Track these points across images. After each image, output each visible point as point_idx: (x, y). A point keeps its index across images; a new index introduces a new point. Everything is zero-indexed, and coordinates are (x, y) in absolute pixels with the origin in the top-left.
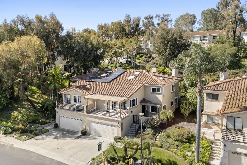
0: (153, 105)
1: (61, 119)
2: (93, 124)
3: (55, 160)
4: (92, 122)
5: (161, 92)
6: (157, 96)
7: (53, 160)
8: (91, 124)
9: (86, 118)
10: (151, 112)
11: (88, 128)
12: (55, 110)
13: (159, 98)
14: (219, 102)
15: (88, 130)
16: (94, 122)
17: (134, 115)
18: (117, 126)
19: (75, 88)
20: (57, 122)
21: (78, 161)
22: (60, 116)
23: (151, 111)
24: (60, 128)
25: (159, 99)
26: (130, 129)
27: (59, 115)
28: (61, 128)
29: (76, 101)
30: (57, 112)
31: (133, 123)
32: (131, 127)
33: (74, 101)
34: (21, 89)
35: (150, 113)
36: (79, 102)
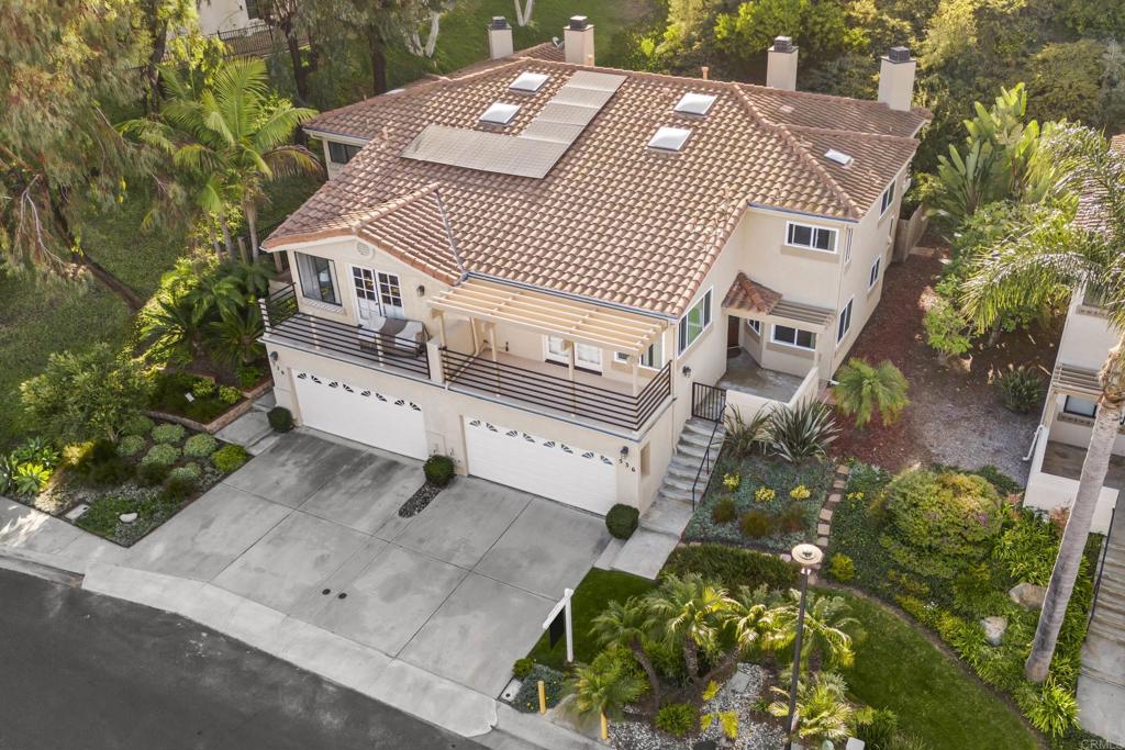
1: (304, 388)
3: (330, 683)
4: (476, 423)
5: (835, 251)
7: (316, 680)
10: (772, 340)
11: (459, 452)
12: (263, 347)
17: (694, 384)
18: (617, 460)
20: (282, 399)
21: (446, 685)
22: (295, 373)
23: (776, 339)
24: (303, 431)
26: (679, 452)
27: (289, 369)
28: (311, 432)
29: (371, 297)
30: (275, 355)
31: (690, 417)
32: (682, 442)
33: (361, 294)
34: (38, 244)
35: (768, 344)
36: (387, 300)
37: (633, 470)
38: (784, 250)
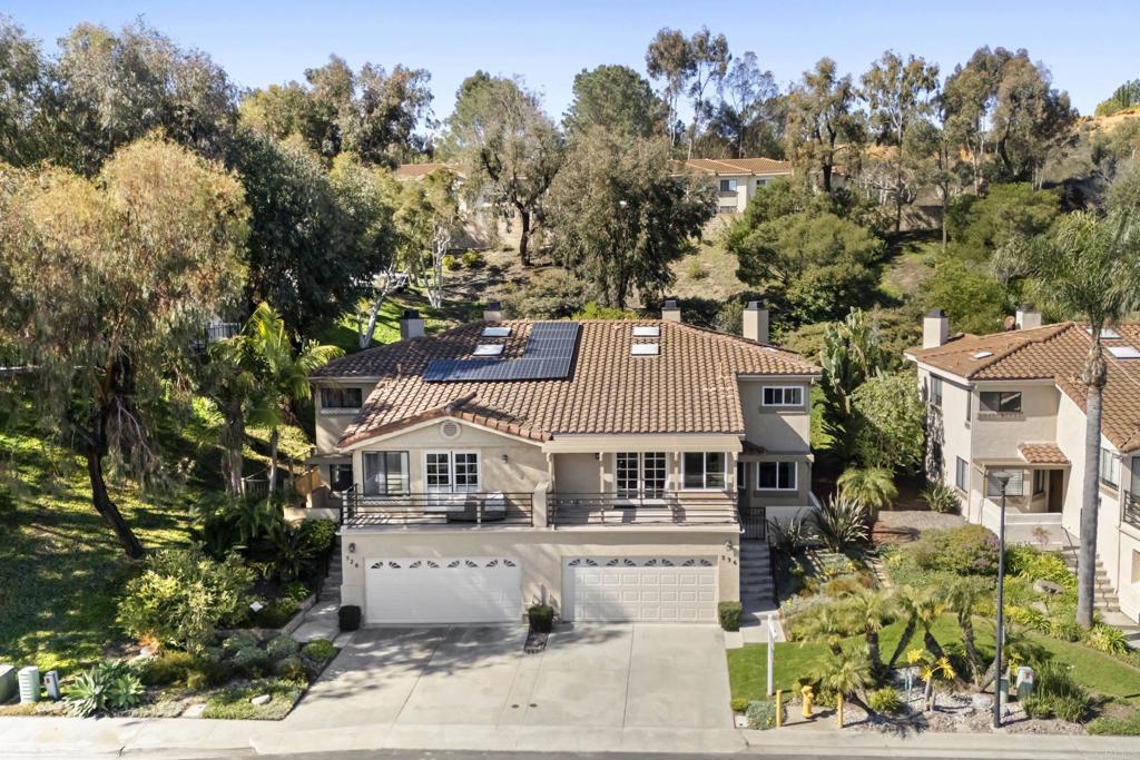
0: (768, 459)
1: (378, 576)
2: (583, 573)
4: (576, 562)
5: (802, 404)
6: (788, 419)
8: (574, 575)
9: (547, 547)
10: (758, 489)
11: (558, 598)
13: (795, 429)
14: (1024, 420)
15: (560, 605)
16: (591, 563)
18: (720, 558)
19: (453, 415)
20: (349, 596)
22: (371, 564)
23: (761, 486)
25: (796, 434)
27: (364, 560)
29: (444, 480)
30: (353, 547)
33: (431, 480)
35: (755, 492)
36: (461, 480)
37: (735, 563)
38: (762, 410)
